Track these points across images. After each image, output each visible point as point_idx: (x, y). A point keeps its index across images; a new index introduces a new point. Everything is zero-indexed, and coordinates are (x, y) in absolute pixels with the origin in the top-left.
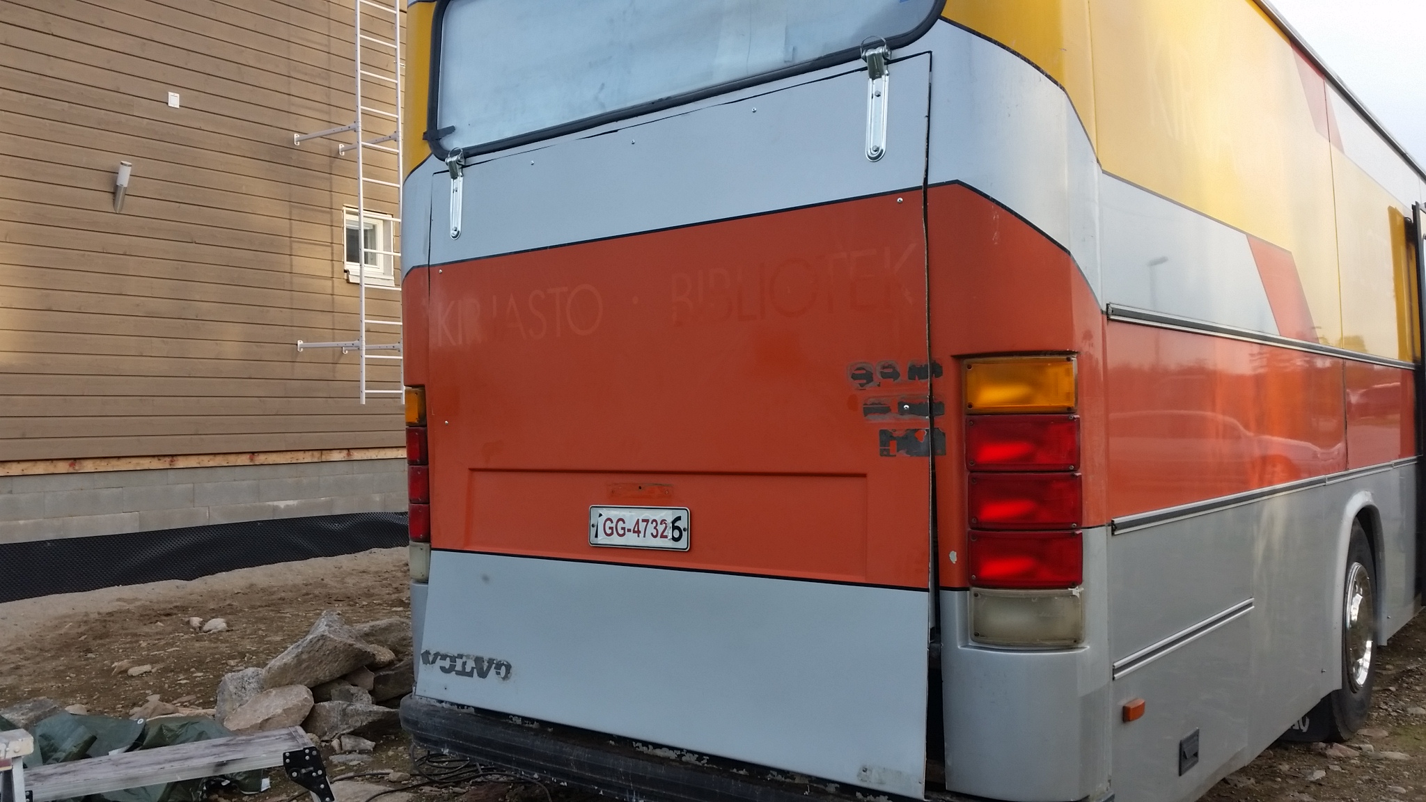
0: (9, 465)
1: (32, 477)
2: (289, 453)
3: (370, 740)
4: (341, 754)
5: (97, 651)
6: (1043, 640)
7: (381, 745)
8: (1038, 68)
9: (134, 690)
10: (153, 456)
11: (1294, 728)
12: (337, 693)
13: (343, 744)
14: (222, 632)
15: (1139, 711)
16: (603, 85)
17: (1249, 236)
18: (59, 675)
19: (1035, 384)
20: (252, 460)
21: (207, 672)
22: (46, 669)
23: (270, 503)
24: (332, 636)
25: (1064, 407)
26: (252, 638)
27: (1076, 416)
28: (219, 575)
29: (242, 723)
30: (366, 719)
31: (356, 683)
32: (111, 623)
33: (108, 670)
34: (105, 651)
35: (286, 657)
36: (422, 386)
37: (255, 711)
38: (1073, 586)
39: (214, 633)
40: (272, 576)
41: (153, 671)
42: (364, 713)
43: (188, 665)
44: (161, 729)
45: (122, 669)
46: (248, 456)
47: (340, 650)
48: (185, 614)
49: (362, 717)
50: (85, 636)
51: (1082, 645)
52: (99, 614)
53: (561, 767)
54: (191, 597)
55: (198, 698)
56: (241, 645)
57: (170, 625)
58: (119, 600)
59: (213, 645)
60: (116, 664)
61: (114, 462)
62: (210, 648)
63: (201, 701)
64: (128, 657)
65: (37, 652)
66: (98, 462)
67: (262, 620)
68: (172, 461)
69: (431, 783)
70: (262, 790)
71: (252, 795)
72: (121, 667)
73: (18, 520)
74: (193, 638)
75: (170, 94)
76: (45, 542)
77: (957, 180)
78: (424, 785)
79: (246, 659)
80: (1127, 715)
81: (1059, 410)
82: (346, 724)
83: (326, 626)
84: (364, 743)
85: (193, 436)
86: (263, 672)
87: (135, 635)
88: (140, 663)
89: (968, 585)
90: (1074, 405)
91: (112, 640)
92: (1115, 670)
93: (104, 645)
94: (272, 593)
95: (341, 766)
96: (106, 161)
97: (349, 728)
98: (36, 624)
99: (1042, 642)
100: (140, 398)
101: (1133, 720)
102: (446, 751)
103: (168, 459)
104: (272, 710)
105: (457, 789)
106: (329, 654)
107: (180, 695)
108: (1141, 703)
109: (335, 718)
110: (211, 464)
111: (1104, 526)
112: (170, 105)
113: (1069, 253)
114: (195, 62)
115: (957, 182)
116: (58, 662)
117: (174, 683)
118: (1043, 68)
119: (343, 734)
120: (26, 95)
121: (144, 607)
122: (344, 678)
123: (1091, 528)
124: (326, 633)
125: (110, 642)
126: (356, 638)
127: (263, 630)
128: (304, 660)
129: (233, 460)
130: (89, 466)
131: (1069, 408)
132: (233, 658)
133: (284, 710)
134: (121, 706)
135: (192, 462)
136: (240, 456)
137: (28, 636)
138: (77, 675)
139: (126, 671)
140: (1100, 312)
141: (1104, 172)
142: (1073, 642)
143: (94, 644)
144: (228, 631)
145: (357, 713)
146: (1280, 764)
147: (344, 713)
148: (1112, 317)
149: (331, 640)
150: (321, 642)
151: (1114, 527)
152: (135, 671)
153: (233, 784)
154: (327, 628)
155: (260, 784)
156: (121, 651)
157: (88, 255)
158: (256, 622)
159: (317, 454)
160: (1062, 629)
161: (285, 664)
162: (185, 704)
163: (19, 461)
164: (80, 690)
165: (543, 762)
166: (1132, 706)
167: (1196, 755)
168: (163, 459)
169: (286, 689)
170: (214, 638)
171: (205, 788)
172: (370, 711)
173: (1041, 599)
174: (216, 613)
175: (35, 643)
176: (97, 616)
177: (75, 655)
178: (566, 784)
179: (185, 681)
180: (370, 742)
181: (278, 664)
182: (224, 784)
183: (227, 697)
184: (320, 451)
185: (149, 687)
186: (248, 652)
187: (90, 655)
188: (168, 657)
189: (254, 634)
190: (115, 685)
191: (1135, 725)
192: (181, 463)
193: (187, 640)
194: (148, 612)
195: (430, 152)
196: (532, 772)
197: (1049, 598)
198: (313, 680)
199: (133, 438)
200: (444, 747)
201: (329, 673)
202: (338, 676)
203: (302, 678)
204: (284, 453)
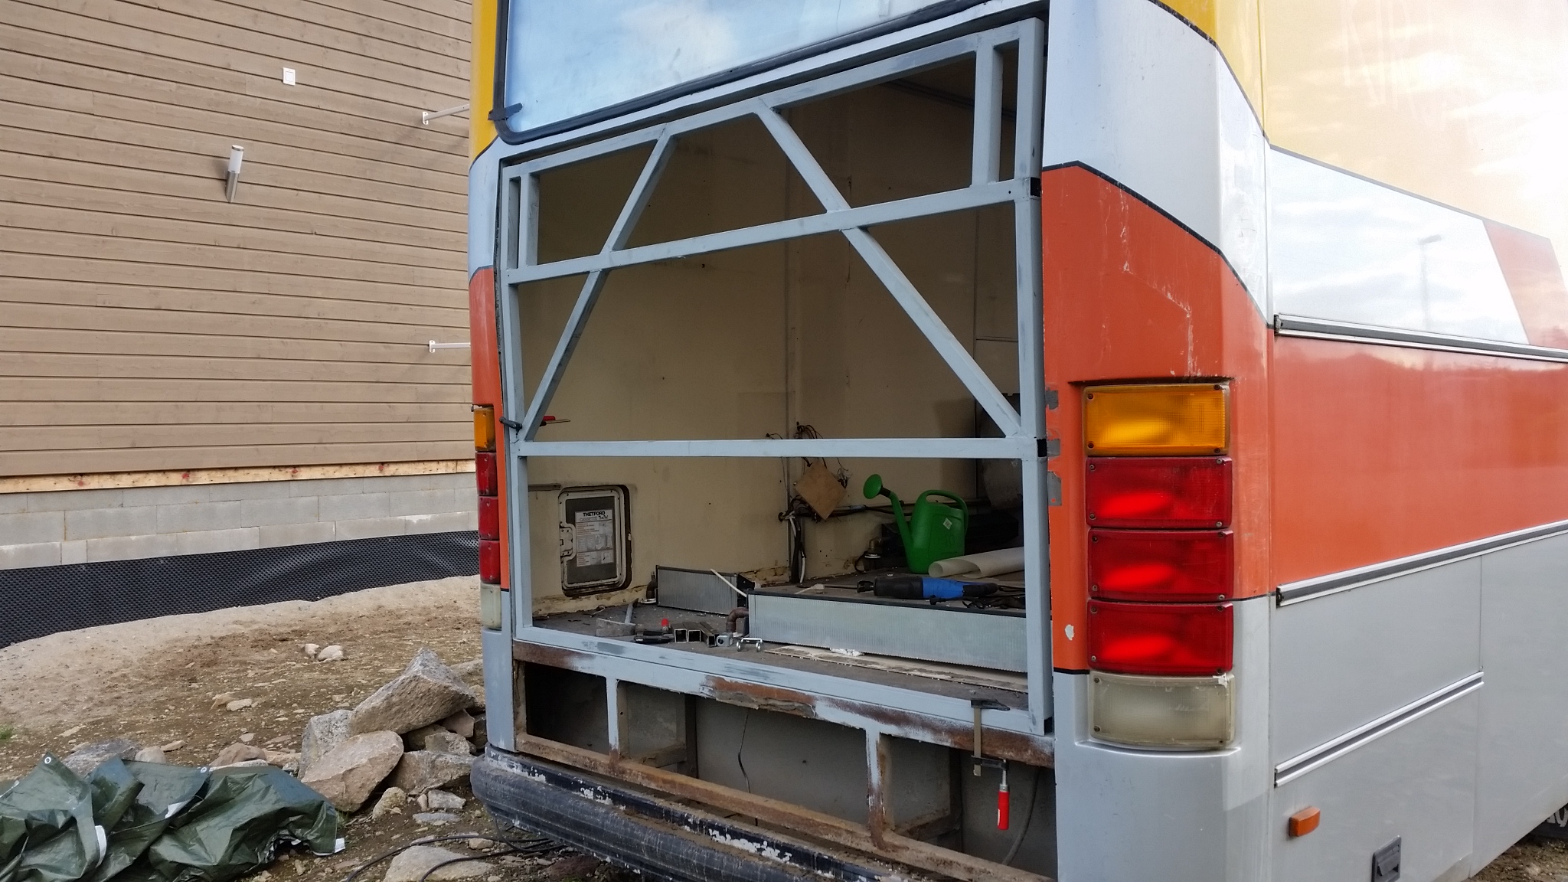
0: (119, 476)
1: (144, 489)
2: (421, 464)
3: (461, 797)
4: (427, 812)
5: (201, 680)
6: (1180, 740)
7: (473, 802)
8: (1181, 18)
9: (229, 728)
10: (274, 467)
11: (1549, 821)
12: (431, 740)
13: (430, 800)
14: (336, 661)
15: (1311, 823)
16: (679, 50)
17: (1488, 224)
18: (159, 707)
19: (1176, 419)
20: (381, 470)
21: (309, 708)
22: (147, 700)
23: (402, 518)
24: (425, 677)
25: (1209, 448)
26: (365, 669)
27: (1226, 460)
28: (347, 595)
29: (323, 774)
30: (457, 772)
31: (454, 729)
32: (222, 649)
33: (208, 703)
34: (211, 681)
35: (375, 700)
36: (491, 406)
37: (339, 760)
38: (1220, 671)
39: (327, 662)
40: (403, 597)
41: (253, 706)
42: (454, 766)
43: (290, 698)
44: (225, 782)
45: (222, 703)
46: (377, 467)
47: (434, 693)
48: (302, 639)
49: (452, 770)
50: (193, 664)
51: (1232, 746)
52: (212, 638)
53: (632, 853)
54: (313, 620)
55: (293, 739)
56: (352, 677)
57: (284, 652)
58: (236, 622)
59: (323, 677)
60: (217, 696)
61: (231, 473)
62: (318, 680)
63: (295, 742)
64: (231, 688)
65: (142, 680)
66: (213, 473)
67: (382, 647)
68: (294, 472)
69: (514, 852)
70: (336, 851)
71: (325, 856)
72: (221, 700)
73: (130, 535)
74: (305, 667)
75: (285, 69)
76: (158, 559)
77: (1078, 162)
78: (506, 853)
79: (353, 694)
80: (1294, 829)
81: (1202, 451)
82: (436, 777)
83: (420, 665)
84: (453, 800)
85: (316, 446)
86: (350, 713)
87: (245, 663)
88: (240, 696)
89: (1088, 668)
90: (1223, 445)
91: (219, 668)
92: (1277, 775)
93: (209, 674)
94: (399, 617)
95: (424, 826)
96: (214, 145)
97: (438, 782)
98: (146, 649)
99: (1178, 742)
100: (258, 404)
101: (1302, 834)
102: (517, 823)
103: (290, 470)
104: (356, 759)
105: (542, 861)
106: (422, 697)
107: (275, 735)
108: (1314, 814)
109: (424, 770)
110: (337, 475)
111: (1265, 595)
112: (285, 82)
113: (1219, 252)
114: (313, 34)
115: (1077, 164)
116: (161, 692)
117: (272, 721)
118: (1187, 17)
119: (431, 789)
120: (132, 76)
121: (261, 631)
122: (440, 723)
123: (1246, 599)
124: (420, 674)
125: (217, 671)
126: (455, 678)
127: (379, 660)
128: (395, 704)
129: (360, 471)
130: (203, 478)
131: (1217, 450)
132: (339, 692)
133: (370, 760)
134: (212, 745)
135: (317, 473)
136: (368, 466)
137: (135, 661)
138: (176, 708)
139: (225, 705)
140: (1265, 326)
141: (1273, 147)
142: (1219, 743)
143: (200, 673)
144: (343, 660)
145: (447, 766)
146: (1528, 866)
147: (433, 765)
148: (1281, 332)
149: (425, 681)
150: (413, 684)
151: (1280, 597)
152: (234, 705)
153: (305, 844)
154: (421, 668)
155: (333, 845)
156: (225, 681)
157: (199, 249)
158: (375, 651)
159: (451, 465)
160: (1204, 727)
161: (374, 708)
162: (279, 745)
163: (129, 473)
164: (177, 725)
165: (614, 844)
166: (1301, 819)
167: (1396, 869)
168: (284, 470)
169: (375, 735)
170: (326, 669)
171: (272, 849)
172: (461, 764)
173: (1178, 689)
174: (332, 639)
175: (141, 669)
176: (209, 641)
177: (179, 684)
178: (639, 872)
179: (284, 719)
180: (459, 799)
181: (366, 707)
182: (294, 843)
183: (312, 742)
184: (455, 463)
185: (246, 724)
186: (357, 686)
187: (194, 685)
188: (272, 690)
189: (369, 665)
190: (212, 720)
191: (1304, 841)
192: (304, 474)
193: (299, 670)
194: (264, 637)
195: (497, 134)
196: (603, 855)
197: (1188, 688)
198: (404, 725)
199: (251, 447)
200: (515, 818)
201: (424, 717)
202: (433, 721)
203: (392, 723)
204: (417, 464)
